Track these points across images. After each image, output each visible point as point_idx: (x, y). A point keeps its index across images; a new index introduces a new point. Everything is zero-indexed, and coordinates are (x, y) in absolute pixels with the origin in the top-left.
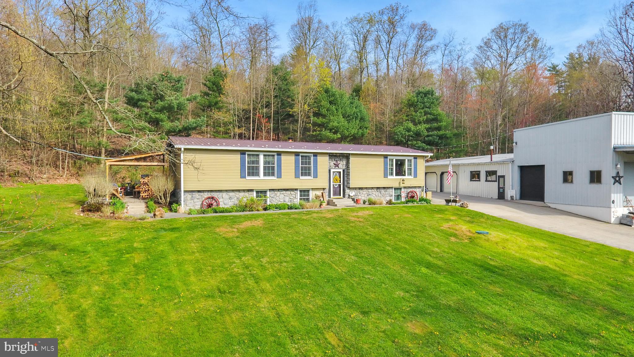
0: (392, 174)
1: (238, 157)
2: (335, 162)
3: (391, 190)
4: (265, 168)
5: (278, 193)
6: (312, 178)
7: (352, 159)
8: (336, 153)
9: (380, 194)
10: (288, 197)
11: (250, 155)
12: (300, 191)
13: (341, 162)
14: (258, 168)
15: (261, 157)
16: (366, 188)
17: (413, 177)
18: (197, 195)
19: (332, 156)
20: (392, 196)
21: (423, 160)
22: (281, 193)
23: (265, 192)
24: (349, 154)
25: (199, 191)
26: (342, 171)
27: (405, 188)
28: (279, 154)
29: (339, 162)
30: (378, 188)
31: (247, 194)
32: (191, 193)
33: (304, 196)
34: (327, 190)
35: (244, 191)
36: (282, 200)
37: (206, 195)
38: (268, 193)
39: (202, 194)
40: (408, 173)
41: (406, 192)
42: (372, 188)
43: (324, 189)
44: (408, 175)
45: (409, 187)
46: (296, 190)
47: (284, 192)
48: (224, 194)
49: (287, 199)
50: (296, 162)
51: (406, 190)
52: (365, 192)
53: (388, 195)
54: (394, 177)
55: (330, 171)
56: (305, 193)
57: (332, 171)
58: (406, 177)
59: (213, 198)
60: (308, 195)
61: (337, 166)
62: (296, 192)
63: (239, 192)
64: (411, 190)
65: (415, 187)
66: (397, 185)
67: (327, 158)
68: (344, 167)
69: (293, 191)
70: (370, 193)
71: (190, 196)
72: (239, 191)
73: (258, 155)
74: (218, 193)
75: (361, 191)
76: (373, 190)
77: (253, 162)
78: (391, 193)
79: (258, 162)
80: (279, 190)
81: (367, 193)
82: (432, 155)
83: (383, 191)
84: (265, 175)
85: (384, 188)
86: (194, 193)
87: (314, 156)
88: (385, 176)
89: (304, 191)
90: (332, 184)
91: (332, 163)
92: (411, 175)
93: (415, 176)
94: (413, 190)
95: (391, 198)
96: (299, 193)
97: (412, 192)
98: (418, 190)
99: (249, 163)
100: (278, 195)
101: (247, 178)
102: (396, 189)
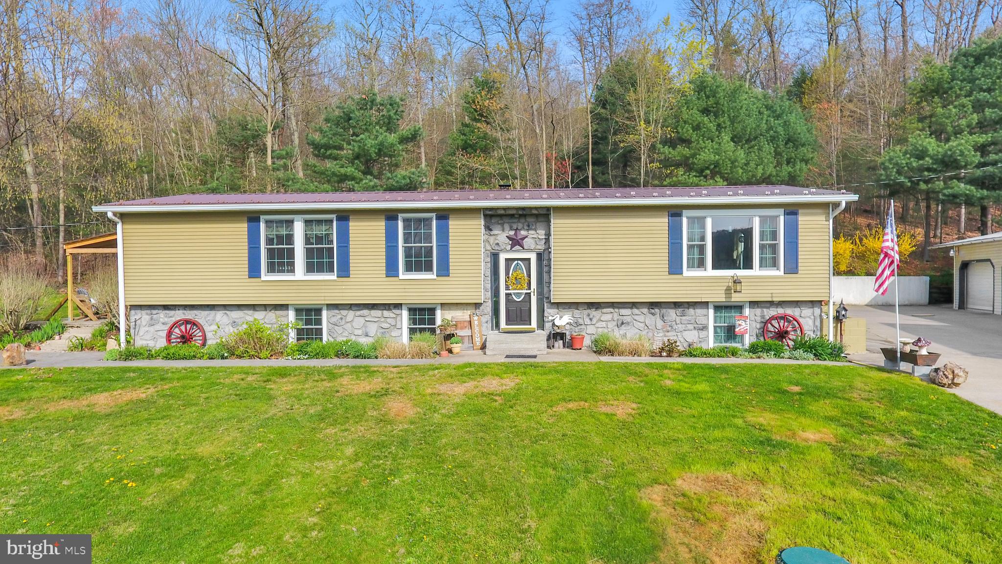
0: (701, 264)
1: (242, 227)
2: (512, 233)
3: (700, 311)
4: (309, 253)
5: (350, 314)
6: (434, 277)
7: (556, 223)
8: (505, 209)
9: (660, 323)
10: (376, 325)
11: (271, 221)
12: (410, 310)
13: (531, 232)
14: (291, 253)
15: (299, 229)
16: (613, 305)
17: (781, 272)
18: (162, 315)
19: (492, 217)
20: (705, 328)
21: (823, 218)
22: (358, 313)
23: (318, 311)
24: (548, 209)
25: (166, 307)
26: (533, 257)
27: (754, 304)
28: (344, 216)
29: (523, 233)
30: (653, 305)
31: (271, 316)
32: (149, 312)
33: (422, 322)
34: (488, 307)
35: (265, 307)
36: (359, 332)
37: (179, 315)
38: (324, 313)
39: (172, 313)
40: (761, 259)
41: (759, 319)
42: (634, 305)
43: (477, 305)
44: (761, 266)
45: (771, 304)
46: (398, 306)
47: (365, 312)
48: (219, 315)
49: (373, 329)
50: (391, 236)
51: (758, 311)
52: (607, 315)
53: (691, 327)
54: (709, 272)
55: (495, 257)
56: (423, 314)
57: (503, 257)
58: (756, 271)
59: (194, 323)
60: (432, 321)
61: (516, 242)
62: (397, 312)
63: (255, 310)
64: (780, 311)
65: (796, 304)
66: (721, 298)
67: (480, 222)
68: (541, 247)
69: (389, 309)
70: (628, 319)
71: (147, 317)
72: (253, 307)
73: (292, 222)
74: (206, 312)
75: (593, 313)
76: (636, 311)
77: (280, 239)
78: (702, 320)
79: (290, 239)
80: (351, 307)
81: (616, 317)
82: (855, 197)
83: (672, 313)
84: (311, 268)
85: (676, 305)
86: (154, 312)
87: (438, 218)
88: (675, 268)
89: (422, 310)
90: (503, 292)
91: (502, 236)
92: (774, 264)
93: (792, 268)
94: (789, 311)
95: (703, 334)
96: (405, 314)
97: (784, 318)
98: (807, 311)
99: (269, 241)
100: (349, 319)
101: (265, 276)
102: (718, 308)
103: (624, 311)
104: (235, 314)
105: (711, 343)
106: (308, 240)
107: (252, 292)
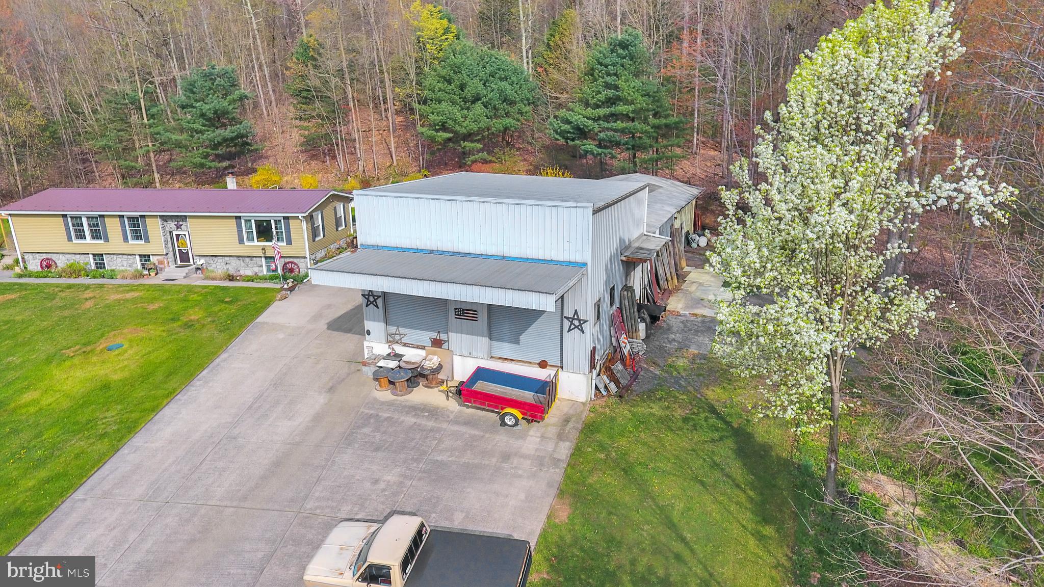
0: (253, 239)
1: (61, 221)
2: (175, 224)
3: (258, 259)
4: (91, 231)
5: (115, 257)
6: (144, 242)
7: (189, 221)
8: (166, 216)
9: (242, 264)
10: (126, 262)
11: (73, 217)
12: (140, 255)
13: (184, 223)
14: (84, 231)
15: (84, 221)
16: (222, 256)
17: (285, 244)
18: (37, 256)
19: (164, 218)
20: (261, 266)
21: (299, 221)
22: (118, 257)
23: (101, 256)
24: (184, 216)
25: (38, 253)
26: (187, 234)
28: (102, 218)
29: (181, 223)
30: (238, 257)
31: (82, 257)
32: (30, 255)
33: (145, 261)
34: (171, 255)
35: (78, 254)
36: (119, 265)
37: (44, 256)
38: (104, 256)
39: (41, 255)
40: (277, 238)
41: (282, 263)
42: (230, 256)
43: (166, 254)
44: (276, 241)
45: (287, 257)
46: (134, 254)
47: (121, 257)
48: (58, 256)
49: (125, 264)
50: (123, 227)
51: (282, 260)
52: (220, 260)
53: (255, 265)
54: (256, 243)
55: (171, 233)
56: (145, 257)
57: (174, 233)
58: (274, 243)
59: (51, 260)
61: (178, 227)
62: (134, 257)
64: (290, 260)
67: (158, 220)
69: (130, 256)
70: (228, 262)
71: (30, 257)
72: (73, 254)
73: (81, 217)
74: (55, 255)
76: (233, 259)
77: (78, 225)
78: (260, 263)
79: (82, 226)
80: (114, 254)
83: (247, 260)
84: (93, 238)
85: (248, 257)
86: (34, 255)
87: (141, 217)
88: (241, 241)
89: (145, 256)
90: (177, 249)
91: (172, 225)
92: (283, 240)
93: (289, 242)
94: (295, 260)
95: (261, 269)
96: (138, 257)
97: (292, 263)
98: (302, 260)
99: (74, 225)
100: (115, 259)
101: (75, 241)
102: (266, 258)
103: (226, 258)
104: (68, 256)
105: (265, 273)
106: (90, 225)
107: (69, 247)
